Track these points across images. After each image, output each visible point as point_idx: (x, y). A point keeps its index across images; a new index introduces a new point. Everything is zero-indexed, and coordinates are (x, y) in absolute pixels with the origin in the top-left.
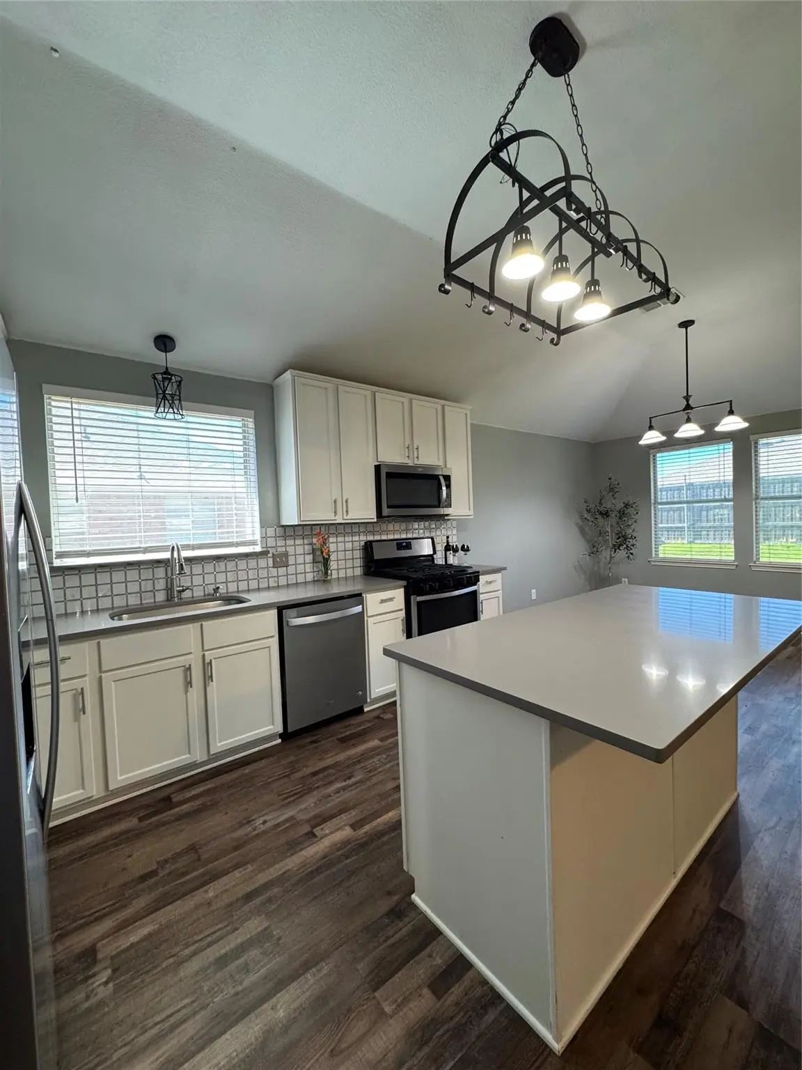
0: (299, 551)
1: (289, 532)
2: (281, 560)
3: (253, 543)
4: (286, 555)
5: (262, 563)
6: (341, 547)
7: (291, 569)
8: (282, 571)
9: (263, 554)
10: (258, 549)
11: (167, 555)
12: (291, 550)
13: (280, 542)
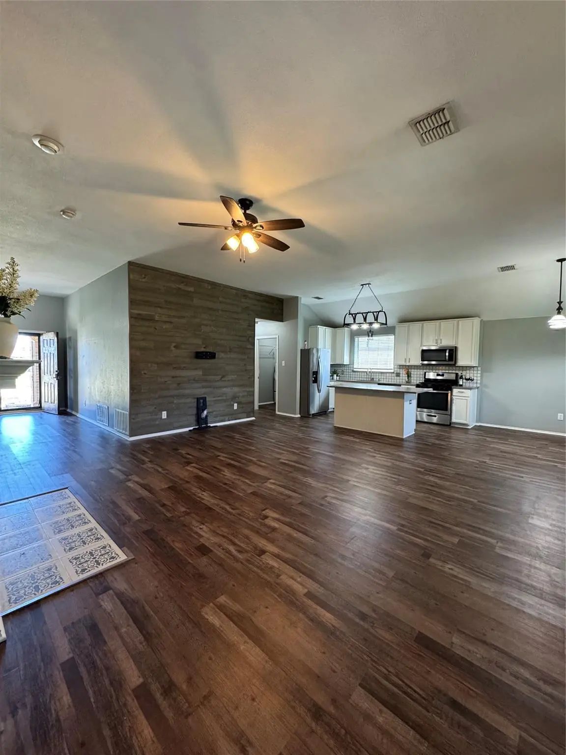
0: (403, 373)
1: (401, 367)
2: (398, 375)
3: (391, 369)
4: (399, 373)
5: (393, 375)
6: (416, 373)
7: (401, 378)
8: (398, 378)
9: (394, 373)
10: (392, 371)
11: (366, 370)
12: (401, 372)
13: (398, 370)
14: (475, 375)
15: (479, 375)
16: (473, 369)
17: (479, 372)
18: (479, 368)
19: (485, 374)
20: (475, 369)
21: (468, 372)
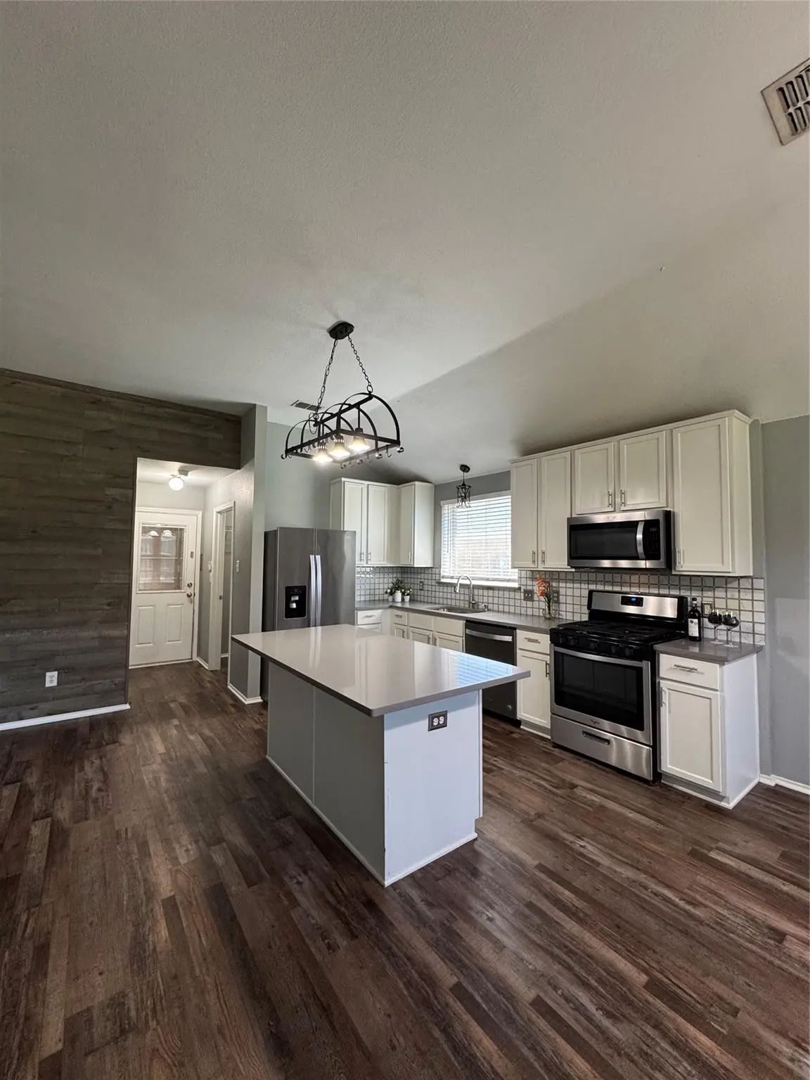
0: (537, 591)
1: (535, 575)
2: (529, 596)
3: (513, 581)
5: (518, 595)
6: (567, 593)
7: (535, 604)
8: (529, 604)
9: (519, 589)
10: (516, 585)
12: (533, 590)
13: (529, 583)
14: (747, 605)
15: (759, 606)
16: (735, 584)
17: (759, 596)
18: (759, 583)
19: (781, 603)
20: (745, 584)
21: (720, 593)
